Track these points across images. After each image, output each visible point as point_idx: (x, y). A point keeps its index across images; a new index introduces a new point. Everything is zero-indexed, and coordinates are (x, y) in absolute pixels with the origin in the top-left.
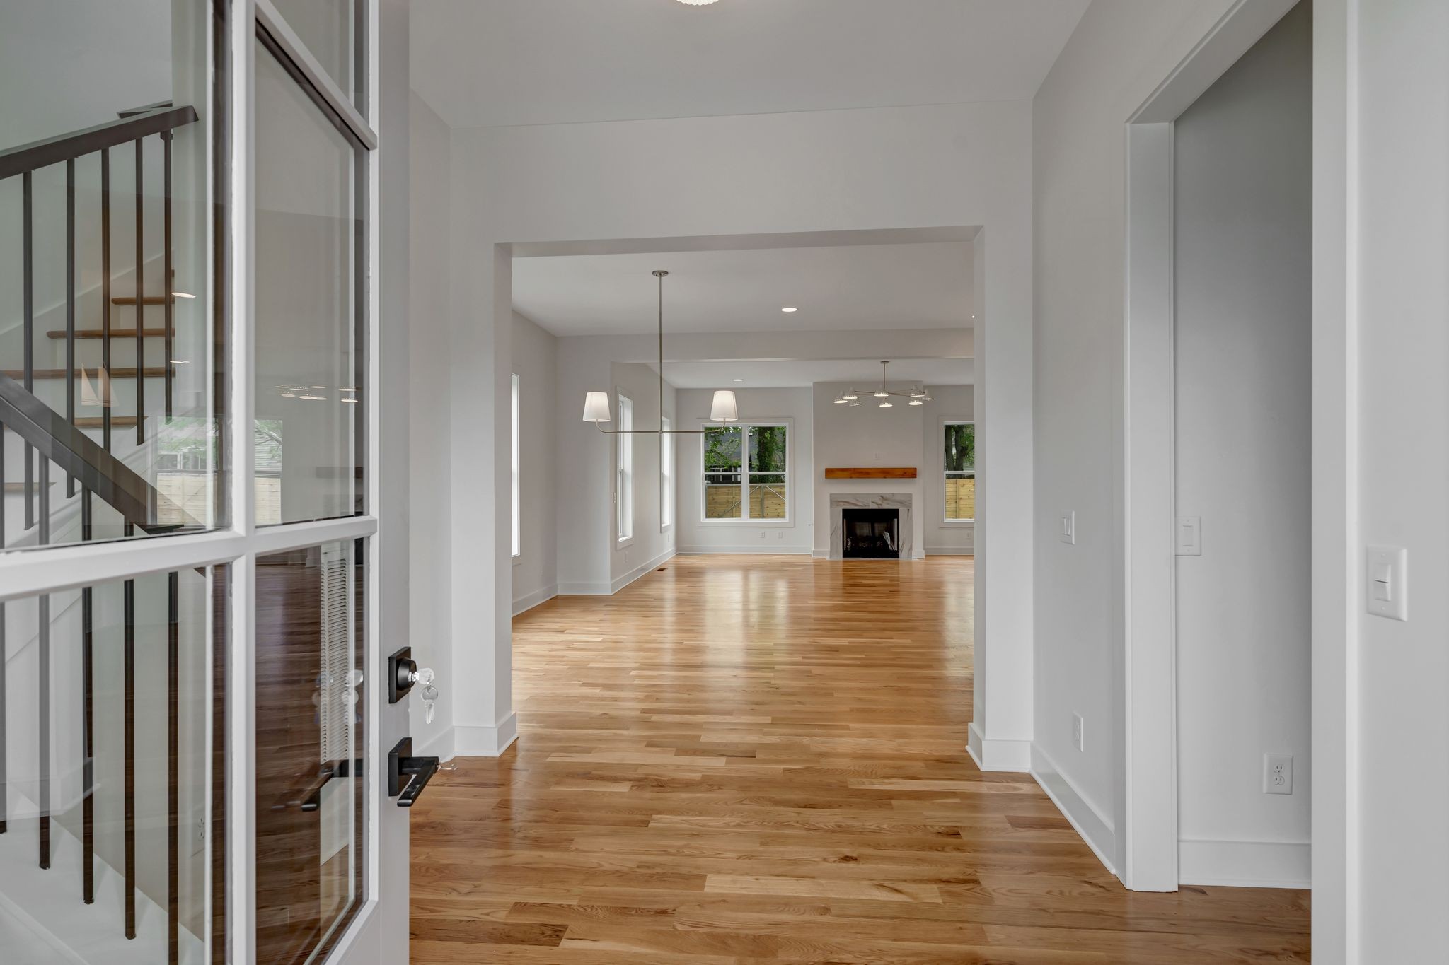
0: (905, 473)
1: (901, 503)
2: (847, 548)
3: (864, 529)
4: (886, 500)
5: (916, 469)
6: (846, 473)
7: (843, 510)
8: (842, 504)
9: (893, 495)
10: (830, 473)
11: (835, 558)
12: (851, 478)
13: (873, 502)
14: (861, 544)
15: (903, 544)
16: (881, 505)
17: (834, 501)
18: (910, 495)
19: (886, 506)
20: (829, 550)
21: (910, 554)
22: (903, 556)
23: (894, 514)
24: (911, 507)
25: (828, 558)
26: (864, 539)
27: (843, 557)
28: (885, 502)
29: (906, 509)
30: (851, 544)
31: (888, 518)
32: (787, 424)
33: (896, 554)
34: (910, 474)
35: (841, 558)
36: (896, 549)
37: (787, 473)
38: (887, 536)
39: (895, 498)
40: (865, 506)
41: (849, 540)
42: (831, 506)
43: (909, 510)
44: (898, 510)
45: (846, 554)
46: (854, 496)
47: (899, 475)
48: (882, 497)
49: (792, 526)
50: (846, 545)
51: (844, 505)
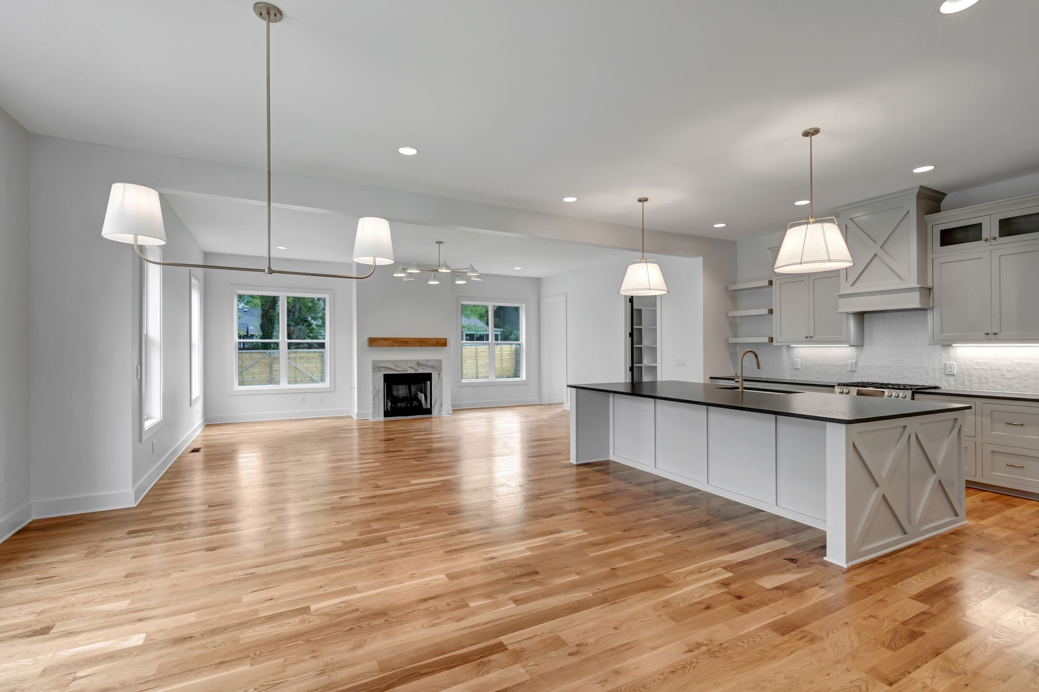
0: (438, 342)
1: (433, 367)
2: (387, 408)
3: (401, 391)
4: (422, 365)
5: (446, 339)
6: (387, 342)
7: (384, 375)
8: (383, 369)
9: (427, 361)
10: (374, 342)
11: (376, 419)
12: (392, 346)
13: (410, 368)
14: (399, 404)
15: (435, 403)
16: (417, 370)
17: (376, 367)
18: (440, 361)
19: (421, 371)
20: (372, 411)
21: (440, 411)
22: (435, 411)
23: (428, 377)
24: (441, 371)
25: (371, 419)
26: (404, 399)
27: (384, 417)
28: (421, 367)
29: (437, 373)
30: (391, 405)
31: (422, 380)
32: (328, 295)
33: (429, 411)
34: (441, 343)
35: (381, 418)
36: (429, 406)
37: (327, 341)
38: (421, 396)
39: (428, 364)
40: (404, 371)
41: (389, 401)
42: (373, 372)
43: (439, 373)
44: (431, 373)
45: (387, 414)
46: (394, 362)
47: (433, 344)
48: (418, 363)
49: (333, 390)
50: (387, 406)
51: (385, 370)
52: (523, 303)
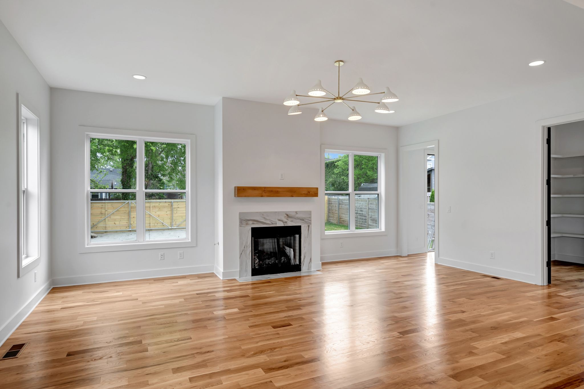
0: (309, 192)
1: (302, 220)
2: (254, 266)
3: (268, 245)
4: (291, 217)
5: (317, 188)
6: (257, 192)
7: (252, 228)
8: (251, 222)
9: (296, 212)
10: (241, 192)
12: (262, 196)
13: (279, 220)
14: (267, 261)
15: (304, 259)
16: (286, 222)
17: (243, 221)
18: (310, 213)
19: (290, 224)
20: (239, 270)
21: (309, 268)
22: (304, 268)
23: (297, 230)
24: (311, 224)
25: (238, 279)
26: (271, 255)
27: (252, 275)
28: (290, 220)
29: (307, 225)
30: (259, 262)
31: (291, 234)
32: (189, 141)
33: (298, 268)
34: (313, 193)
35: (248, 278)
36: (298, 263)
37: (188, 191)
38: (290, 252)
39: (298, 216)
40: (272, 224)
41: (256, 257)
42: (240, 226)
43: (309, 226)
44: (300, 226)
45: (255, 272)
46: (262, 214)
47: (304, 194)
48: (287, 215)
49: (195, 246)
50: (254, 263)
51: (253, 224)
52: (383, 152)
